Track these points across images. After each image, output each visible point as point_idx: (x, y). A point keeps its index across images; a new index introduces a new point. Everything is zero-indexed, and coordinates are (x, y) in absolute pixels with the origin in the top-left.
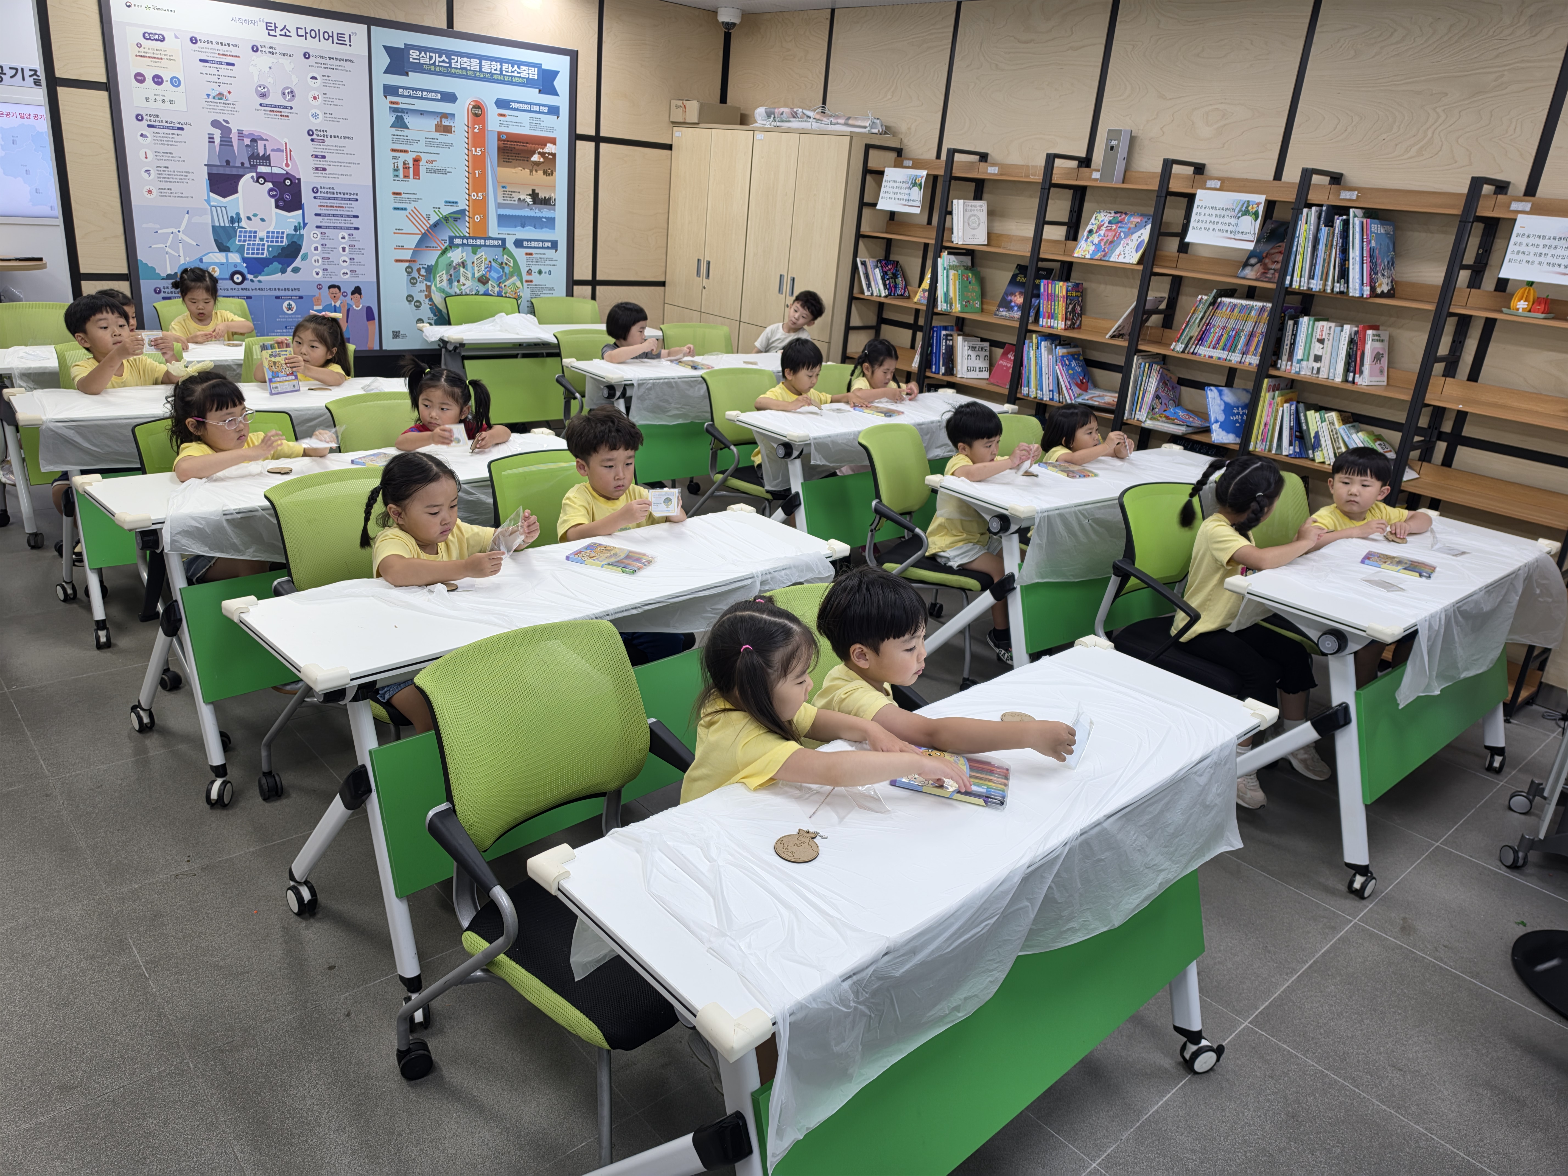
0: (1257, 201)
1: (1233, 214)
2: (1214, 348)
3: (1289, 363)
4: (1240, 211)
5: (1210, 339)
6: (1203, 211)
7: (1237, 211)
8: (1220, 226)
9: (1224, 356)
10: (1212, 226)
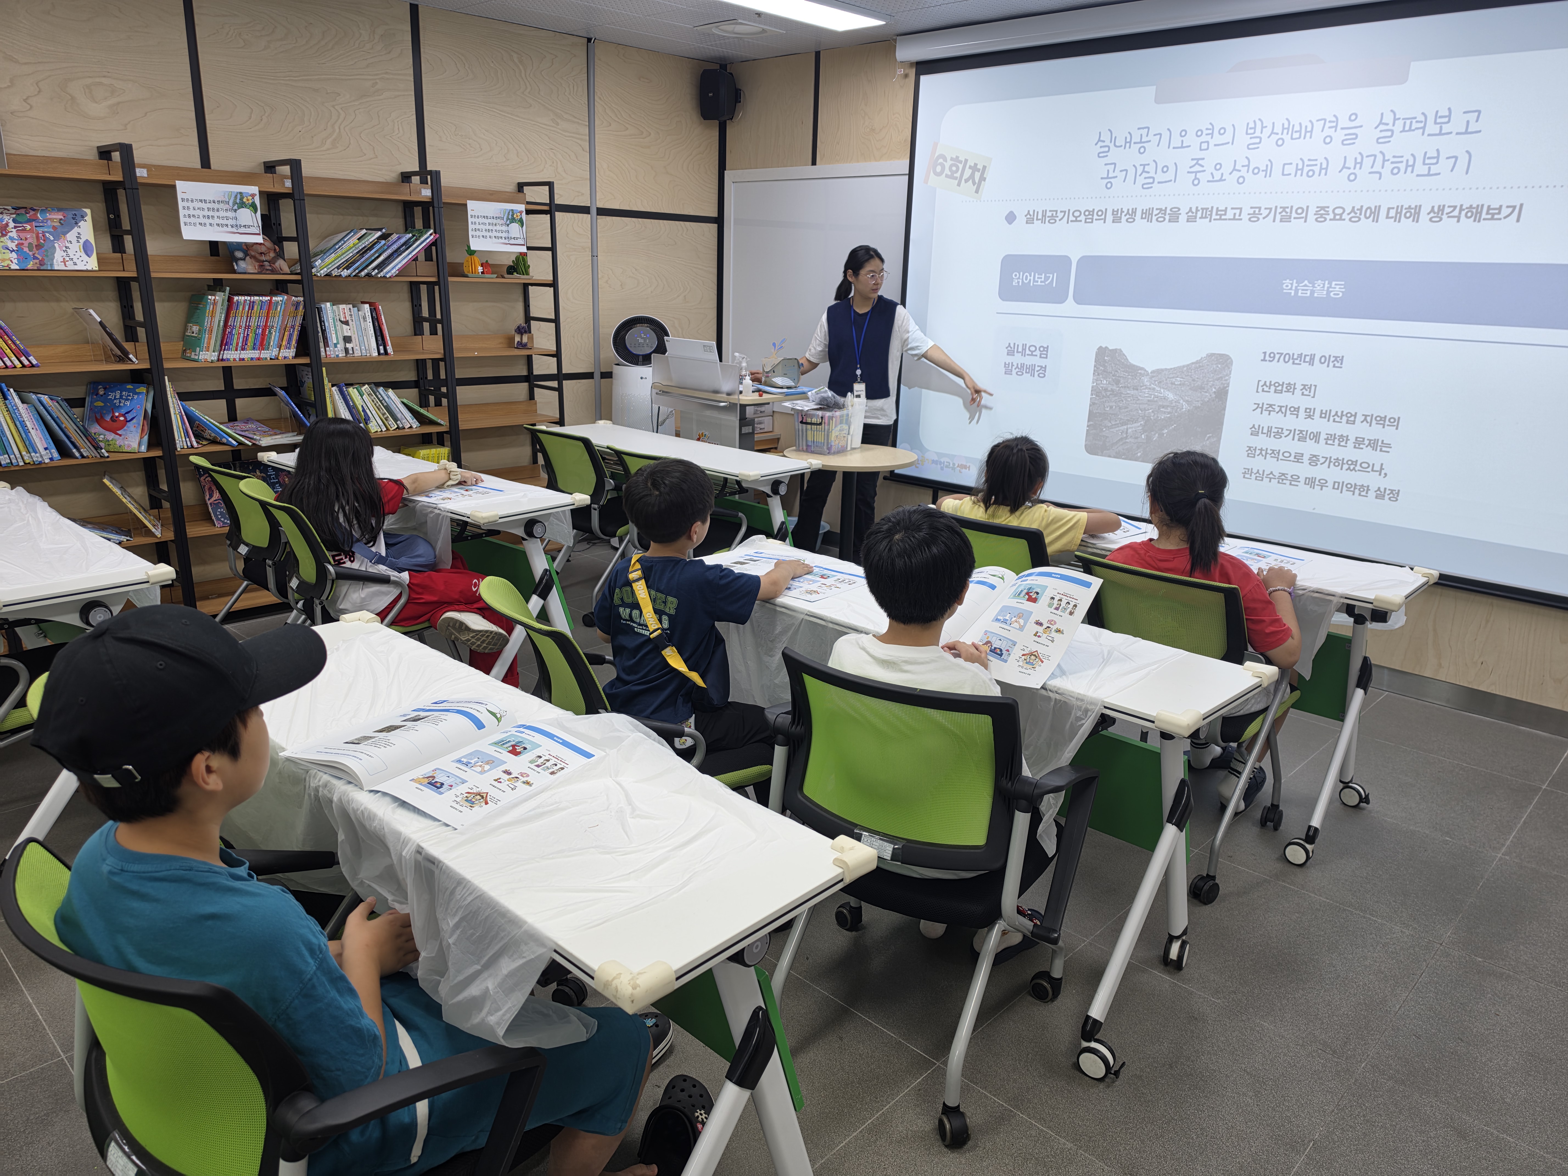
0: (251, 192)
1: (226, 206)
2: (243, 349)
3: (327, 349)
4: (235, 203)
5: (235, 341)
6: (190, 204)
7: (231, 203)
8: (217, 221)
9: (257, 356)
10: (207, 221)
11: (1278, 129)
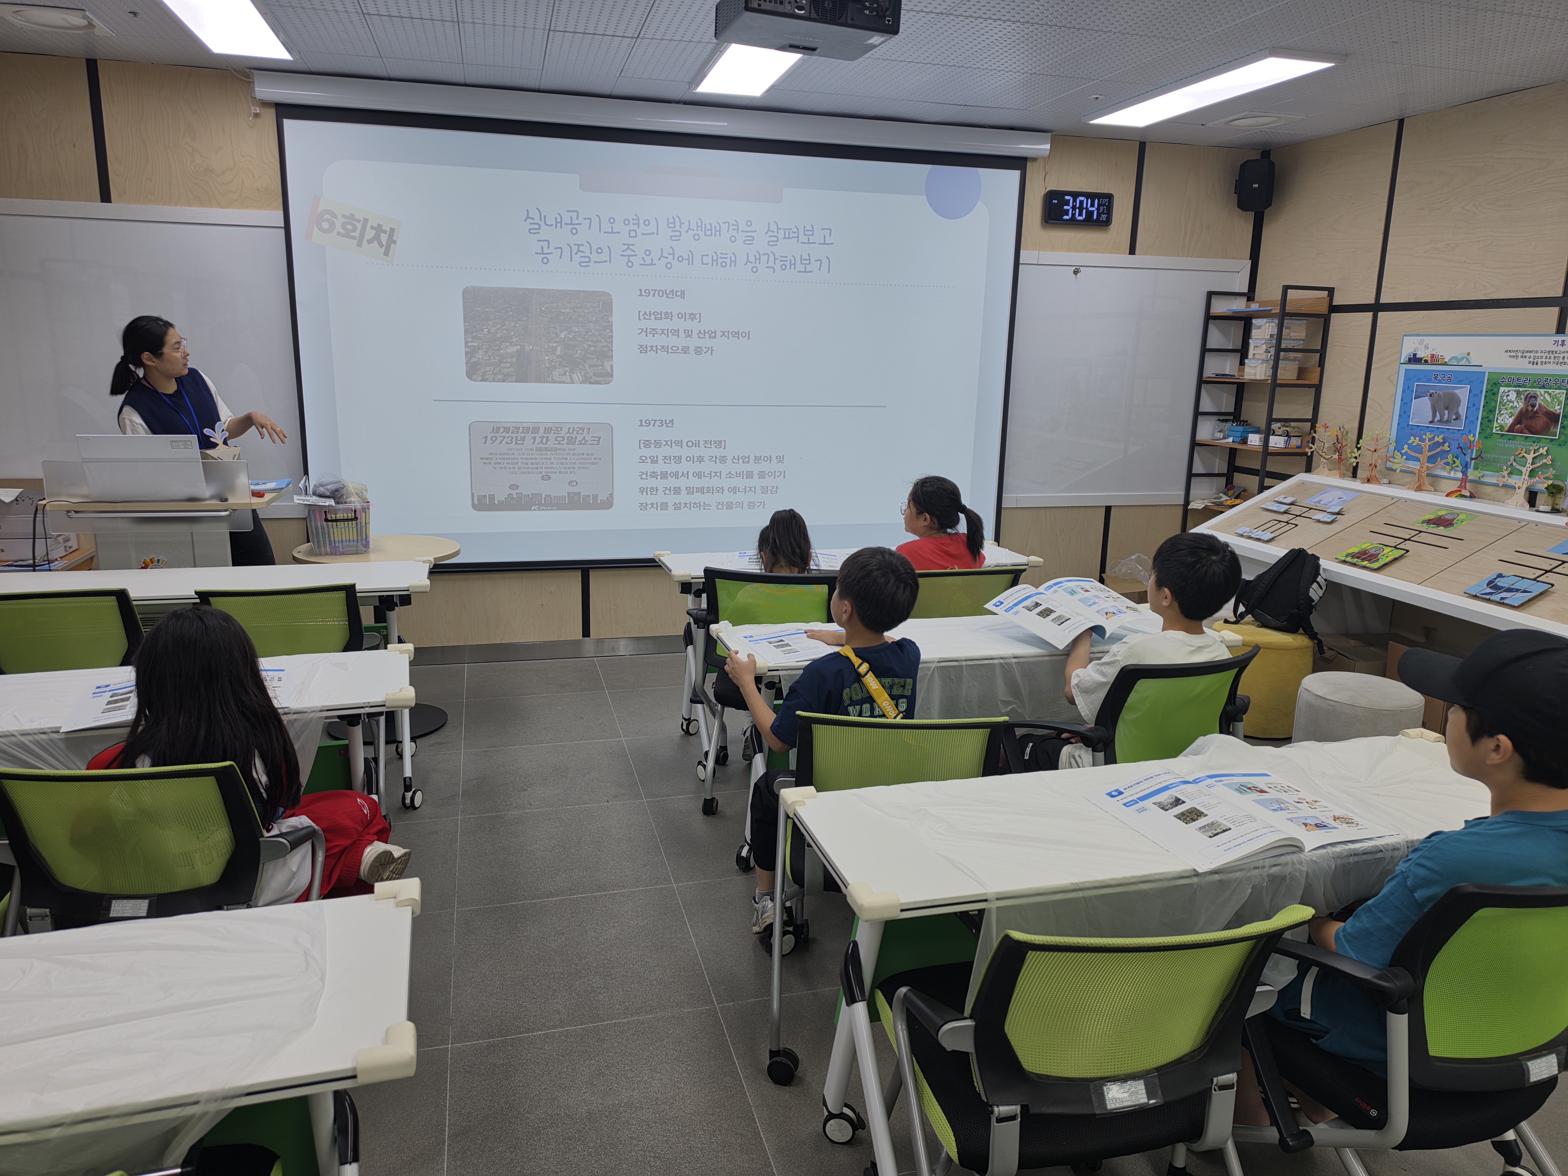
11: (693, 226)
